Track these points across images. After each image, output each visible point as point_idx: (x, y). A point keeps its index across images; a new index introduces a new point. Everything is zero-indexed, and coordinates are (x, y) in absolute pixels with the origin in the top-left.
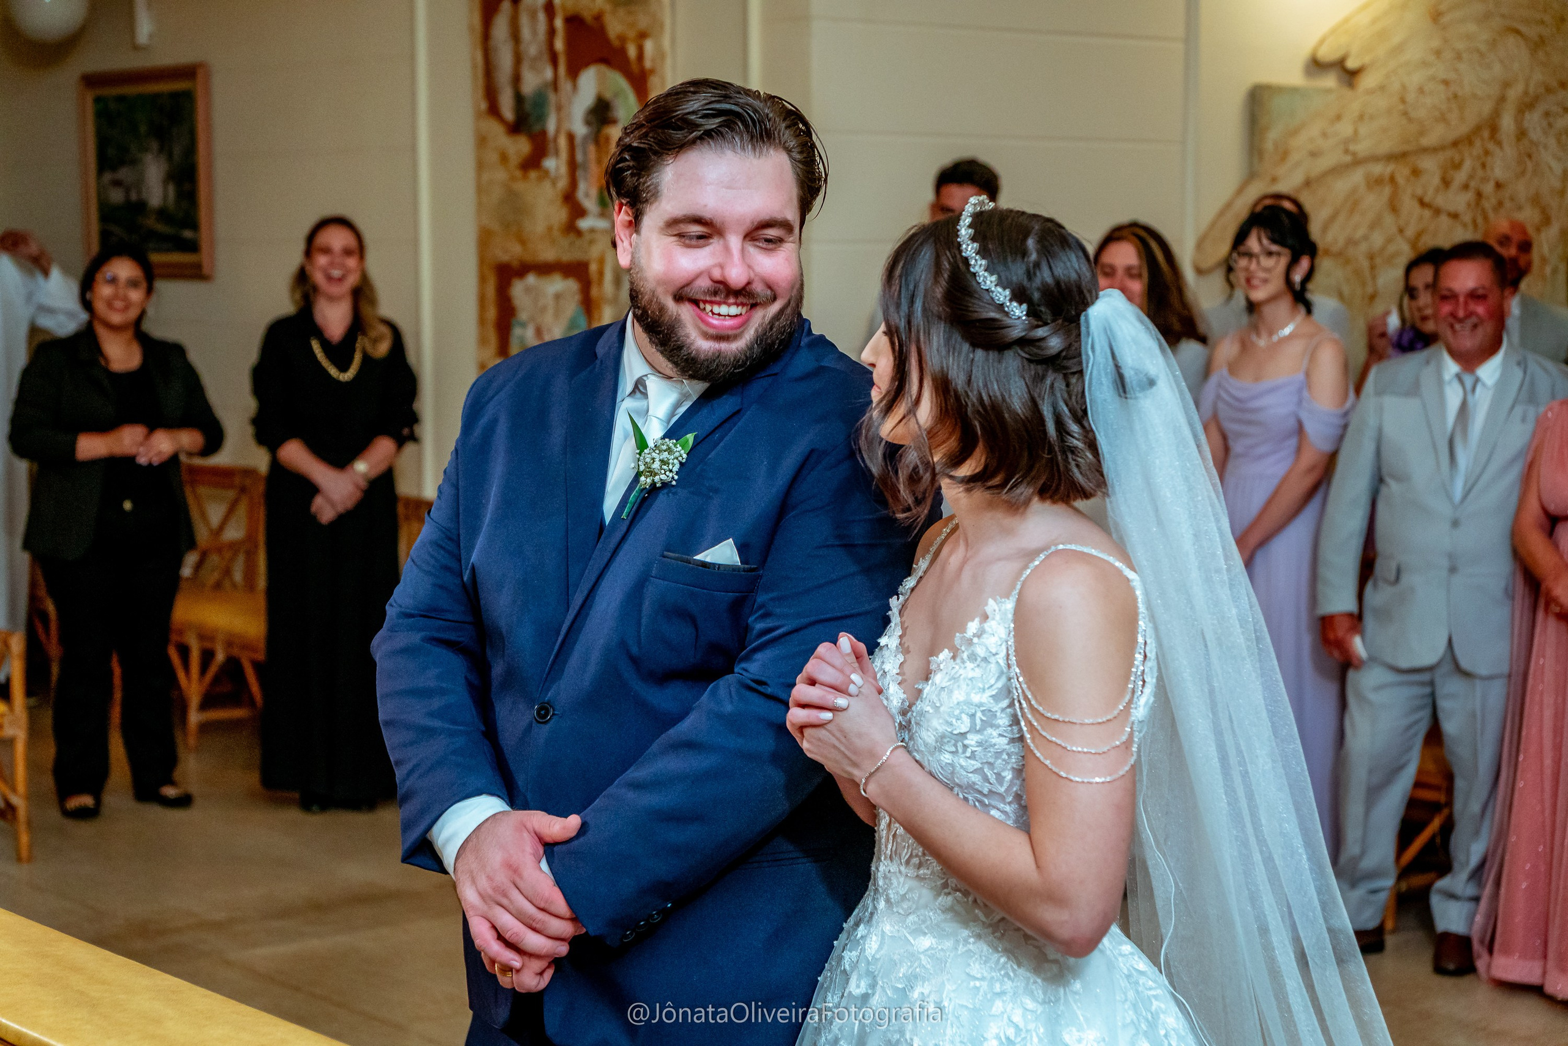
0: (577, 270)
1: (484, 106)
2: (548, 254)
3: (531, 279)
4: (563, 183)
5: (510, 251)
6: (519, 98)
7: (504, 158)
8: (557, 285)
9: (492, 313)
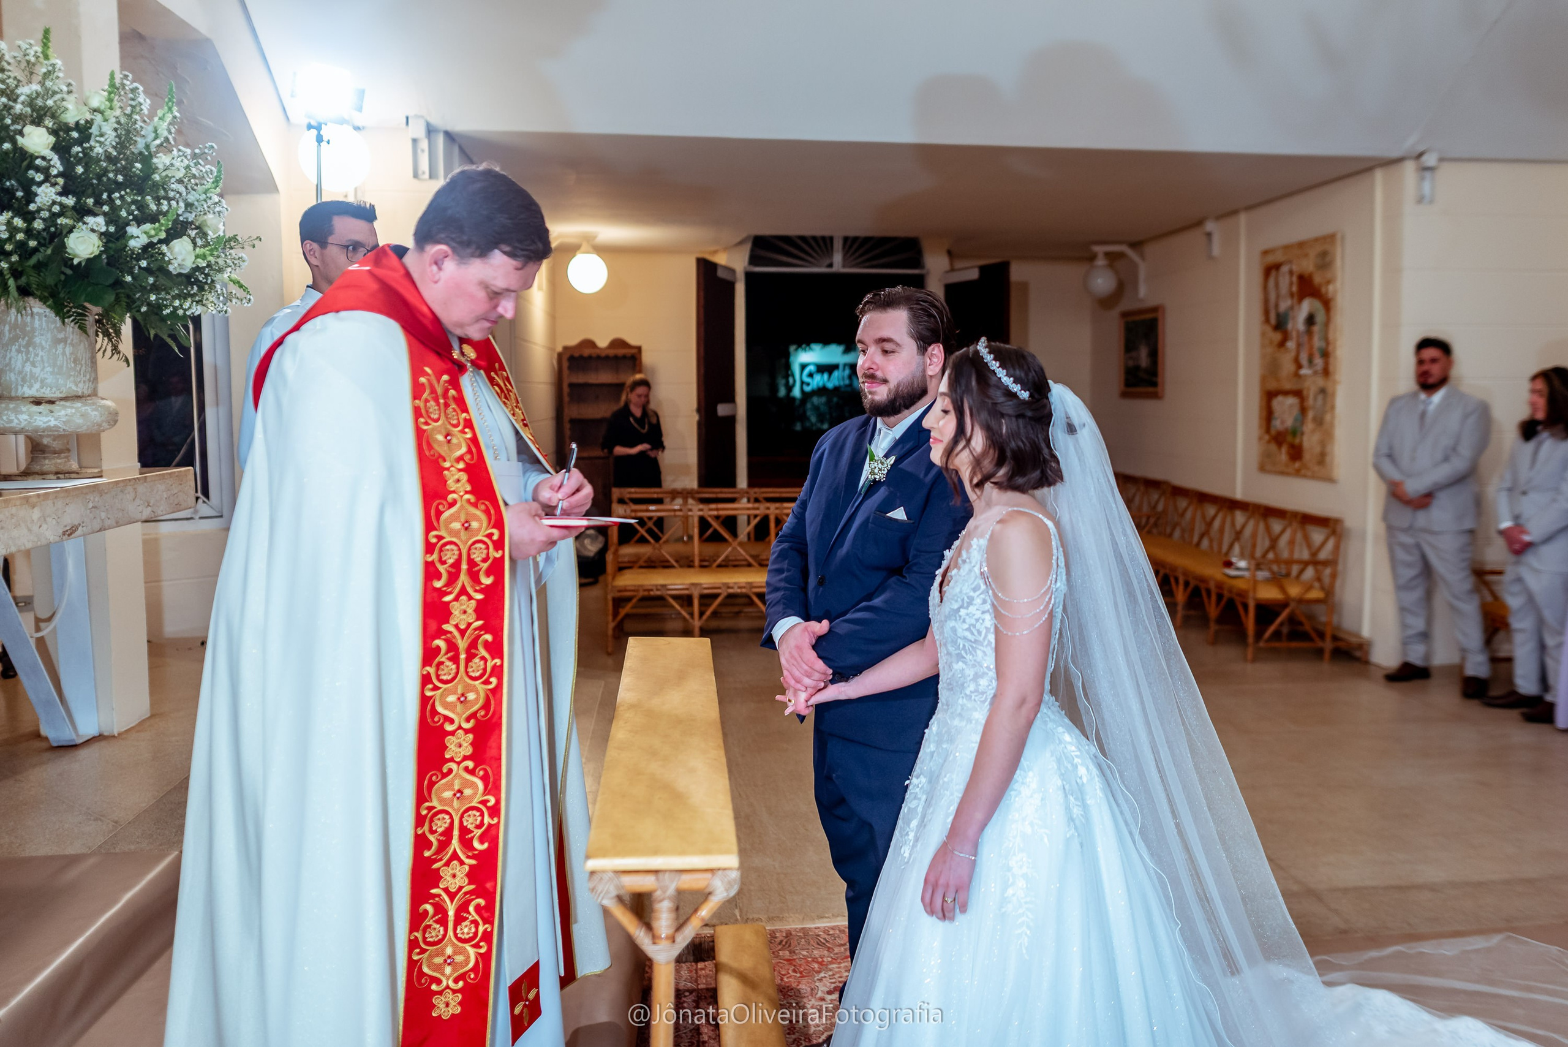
0: (1298, 394)
1: (1263, 318)
2: (1288, 386)
3: (1280, 398)
4: (1293, 354)
5: (1272, 385)
6: (1278, 315)
7: (1271, 342)
8: (1291, 401)
9: (1264, 414)
